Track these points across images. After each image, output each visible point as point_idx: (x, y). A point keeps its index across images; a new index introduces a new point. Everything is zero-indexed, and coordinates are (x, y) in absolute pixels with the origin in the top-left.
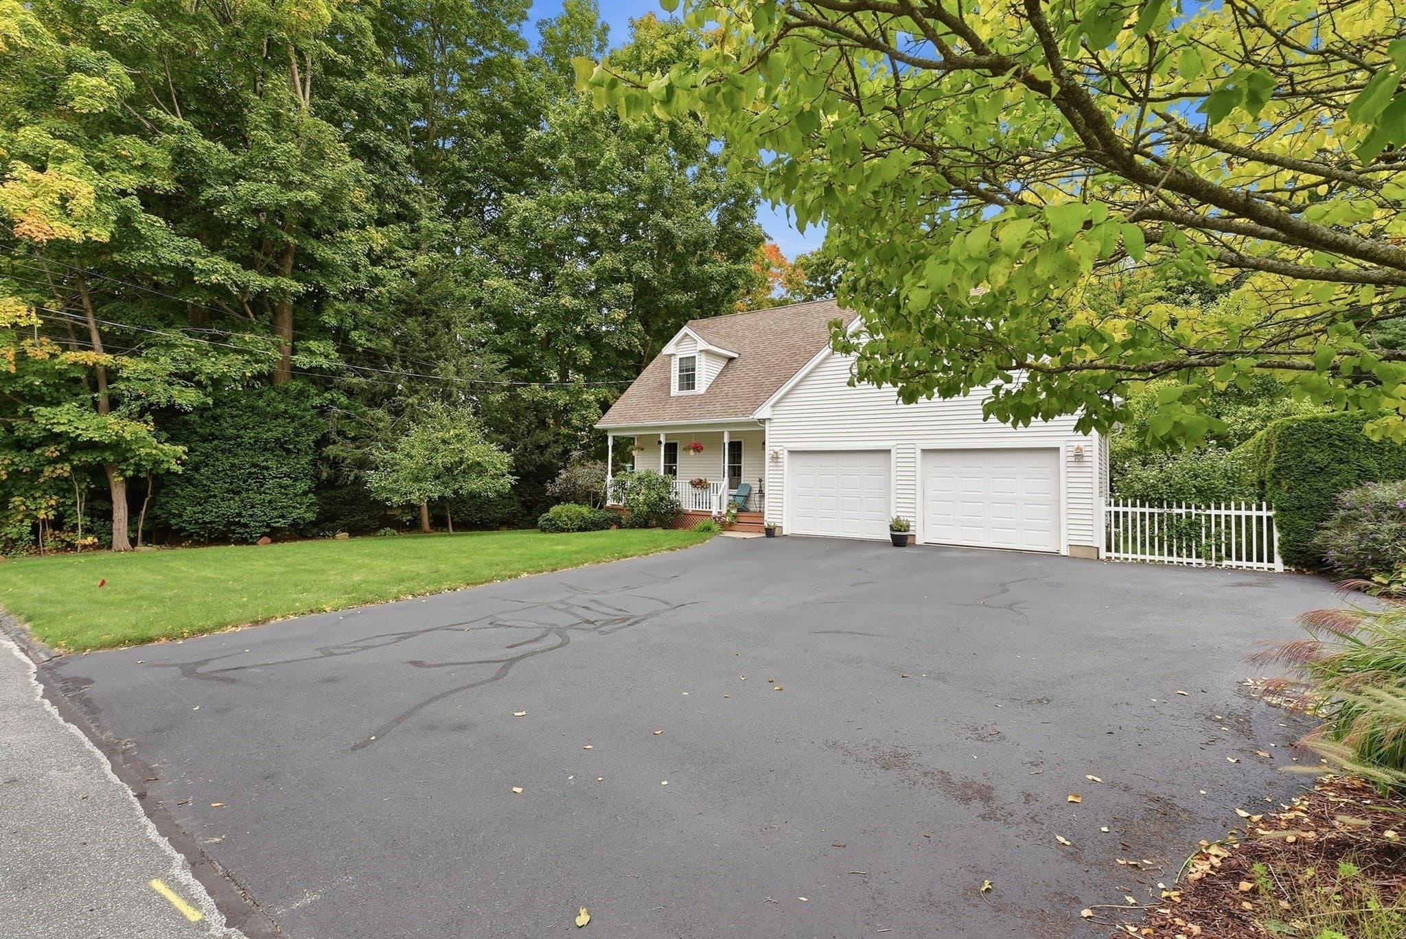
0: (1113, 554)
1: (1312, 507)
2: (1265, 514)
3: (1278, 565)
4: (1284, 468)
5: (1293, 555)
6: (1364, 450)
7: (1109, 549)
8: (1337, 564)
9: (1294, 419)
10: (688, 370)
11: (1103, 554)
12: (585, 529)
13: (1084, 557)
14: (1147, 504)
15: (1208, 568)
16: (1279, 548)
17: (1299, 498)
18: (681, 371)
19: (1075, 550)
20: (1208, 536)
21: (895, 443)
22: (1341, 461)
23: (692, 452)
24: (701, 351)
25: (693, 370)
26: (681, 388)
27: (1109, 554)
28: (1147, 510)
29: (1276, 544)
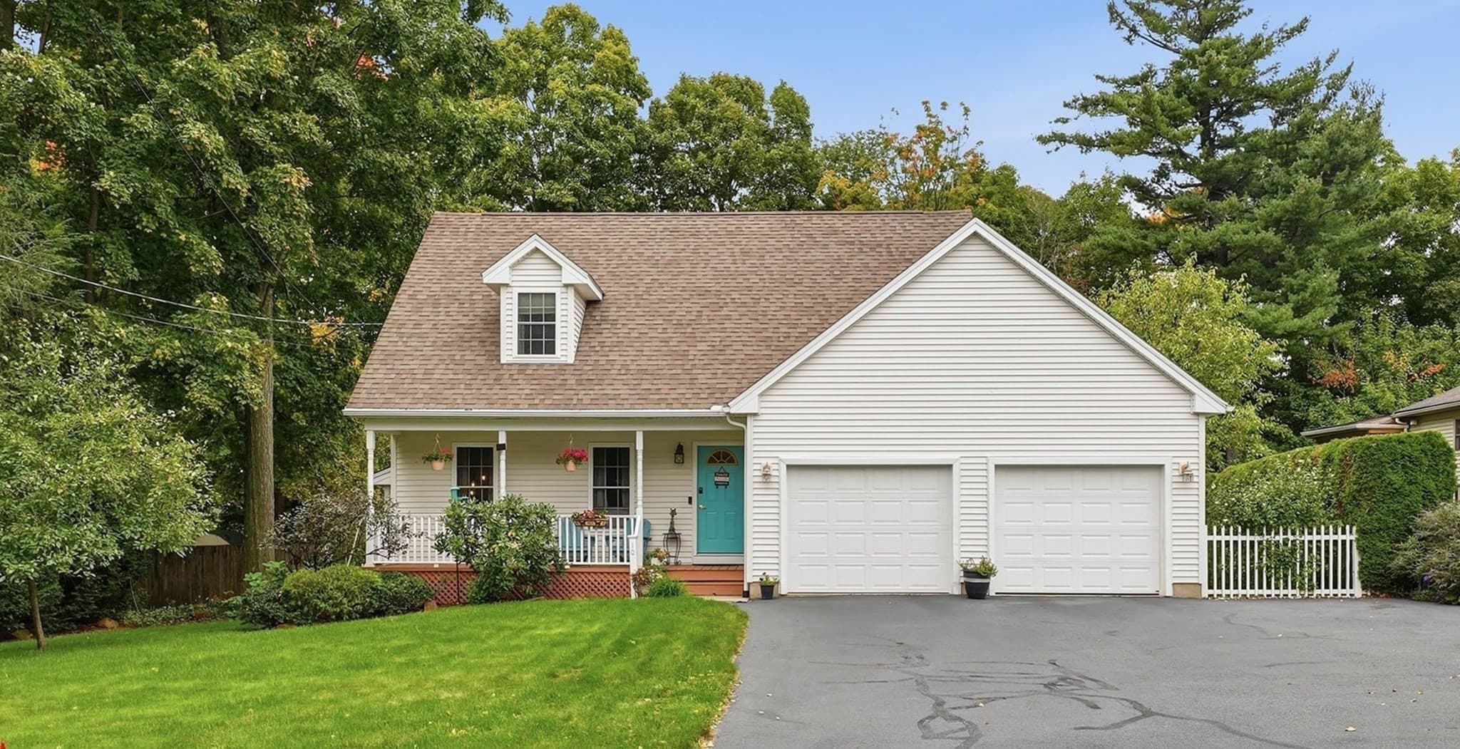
0: (1215, 592)
1: (1389, 528)
2: (1348, 537)
3: (1358, 591)
4: (1365, 490)
5: (1373, 578)
6: (1427, 471)
7: (1211, 587)
8: (1438, 581)
9: (1371, 439)
10: (537, 317)
11: (1206, 592)
12: (380, 613)
13: (1185, 596)
14: (1248, 531)
15: (1303, 598)
16: (1360, 572)
17: (1379, 520)
18: (523, 317)
19: (1179, 588)
20: (1302, 566)
21: (957, 455)
22: (1410, 483)
23: (571, 465)
24: (566, 286)
25: (552, 317)
26: (524, 348)
27: (1211, 592)
28: (1248, 538)
29: (1356, 568)
